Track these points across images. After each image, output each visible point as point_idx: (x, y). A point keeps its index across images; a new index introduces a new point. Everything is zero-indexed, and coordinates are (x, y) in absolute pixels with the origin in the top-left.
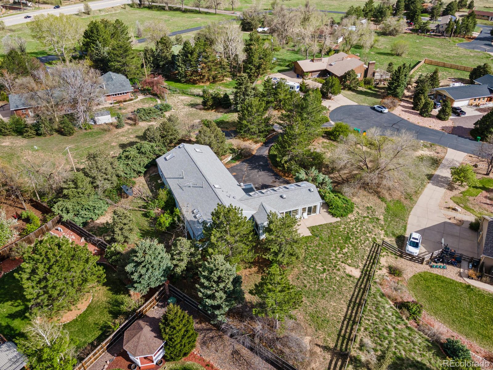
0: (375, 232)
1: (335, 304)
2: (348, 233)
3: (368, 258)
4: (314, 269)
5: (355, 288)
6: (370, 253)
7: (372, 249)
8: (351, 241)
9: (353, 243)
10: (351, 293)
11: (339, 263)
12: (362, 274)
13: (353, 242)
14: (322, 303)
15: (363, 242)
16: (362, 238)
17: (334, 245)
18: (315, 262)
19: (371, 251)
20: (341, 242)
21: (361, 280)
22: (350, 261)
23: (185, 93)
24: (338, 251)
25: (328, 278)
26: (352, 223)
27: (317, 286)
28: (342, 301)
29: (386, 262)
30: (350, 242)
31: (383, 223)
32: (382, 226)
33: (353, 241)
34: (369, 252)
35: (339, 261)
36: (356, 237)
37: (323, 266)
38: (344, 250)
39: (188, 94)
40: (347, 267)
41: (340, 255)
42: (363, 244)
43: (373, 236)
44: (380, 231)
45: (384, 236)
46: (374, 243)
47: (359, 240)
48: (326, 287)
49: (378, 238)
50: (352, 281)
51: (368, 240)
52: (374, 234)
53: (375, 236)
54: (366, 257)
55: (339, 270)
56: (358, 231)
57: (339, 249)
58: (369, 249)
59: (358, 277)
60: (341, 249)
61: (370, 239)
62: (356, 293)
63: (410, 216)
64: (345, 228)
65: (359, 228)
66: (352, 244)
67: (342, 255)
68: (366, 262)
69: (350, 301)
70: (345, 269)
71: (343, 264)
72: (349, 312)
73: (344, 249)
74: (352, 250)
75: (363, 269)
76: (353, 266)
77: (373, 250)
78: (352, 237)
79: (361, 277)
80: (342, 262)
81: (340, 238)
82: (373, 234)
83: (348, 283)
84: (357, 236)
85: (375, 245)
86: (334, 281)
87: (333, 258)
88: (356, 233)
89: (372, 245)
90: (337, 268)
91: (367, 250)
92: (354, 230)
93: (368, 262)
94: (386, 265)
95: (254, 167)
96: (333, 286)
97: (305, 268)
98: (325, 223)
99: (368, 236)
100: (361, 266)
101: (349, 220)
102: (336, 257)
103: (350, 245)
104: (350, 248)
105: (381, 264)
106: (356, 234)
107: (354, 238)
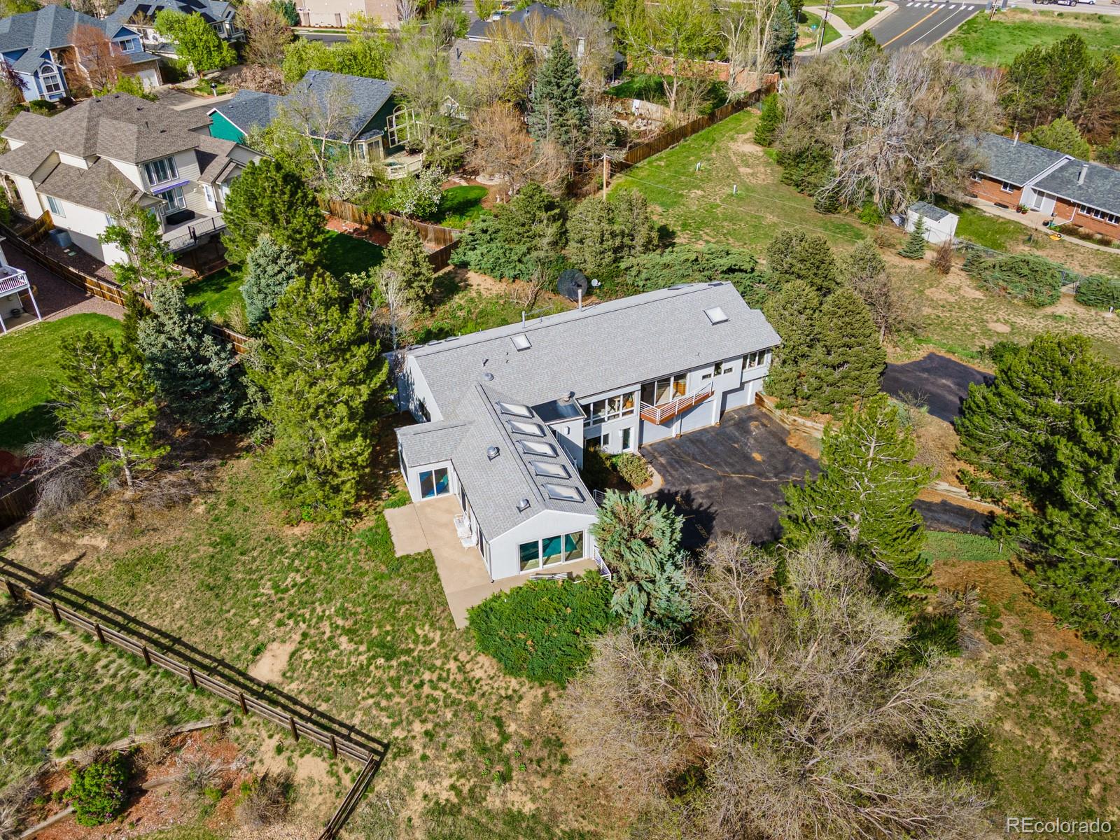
0: (437, 758)
1: (177, 606)
2: (409, 652)
3: (322, 715)
4: (290, 568)
5: (215, 660)
6: (341, 724)
7: (359, 733)
8: (381, 661)
9: (372, 668)
10: (201, 647)
11: (303, 626)
12: (259, 684)
13: (376, 668)
14: (189, 581)
15: (384, 703)
16: (397, 699)
17: (359, 610)
18: (308, 568)
19: (351, 729)
20: (375, 632)
21: (241, 680)
22: (307, 656)
24: (340, 622)
25: (259, 599)
26: (452, 665)
27: (240, 576)
28: (181, 623)
29: (310, 778)
30: (374, 657)
31: (493, 801)
32: (475, 797)
33: (382, 669)
34: (348, 722)
35: (309, 626)
36: (399, 679)
38: (344, 639)
40: (290, 647)
41: (328, 630)
42: (377, 704)
43: (417, 746)
44: (447, 783)
45: (425, 796)
46: (386, 747)
47: (389, 690)
48: (235, 594)
49: (412, 767)
50: (239, 656)
51: (394, 725)
52: (428, 753)
53: (418, 756)
54: (323, 707)
55: (281, 624)
56: (426, 689)
57: (348, 624)
58: (356, 721)
59: (254, 672)
60: (350, 632)
61: (398, 733)
64: (427, 642)
65: (438, 694)
66: (369, 664)
67: (328, 634)
68: (303, 706)
69: (178, 641)
70: (284, 642)
71: (298, 637)
72: (146, 632)
73: (351, 640)
74: (349, 663)
75: (280, 693)
76: (290, 664)
77: (353, 735)
78: (394, 663)
79: (252, 680)
80: (305, 635)
81: (388, 628)
82: (425, 747)
83: (236, 645)
84: (404, 683)
85: (380, 748)
86: (248, 614)
87: (319, 610)
88: (417, 681)
89: (373, 734)
90: (287, 621)
91: (353, 715)
92: (427, 676)
93: (304, 712)
94: (300, 776)
96: (233, 611)
97: (293, 550)
98: (447, 591)
99: (410, 723)
100: (291, 688)
101: (463, 656)
102: (320, 619)
103: (363, 658)
104: (353, 659)
105: (302, 756)
106: (410, 682)
107: (393, 673)
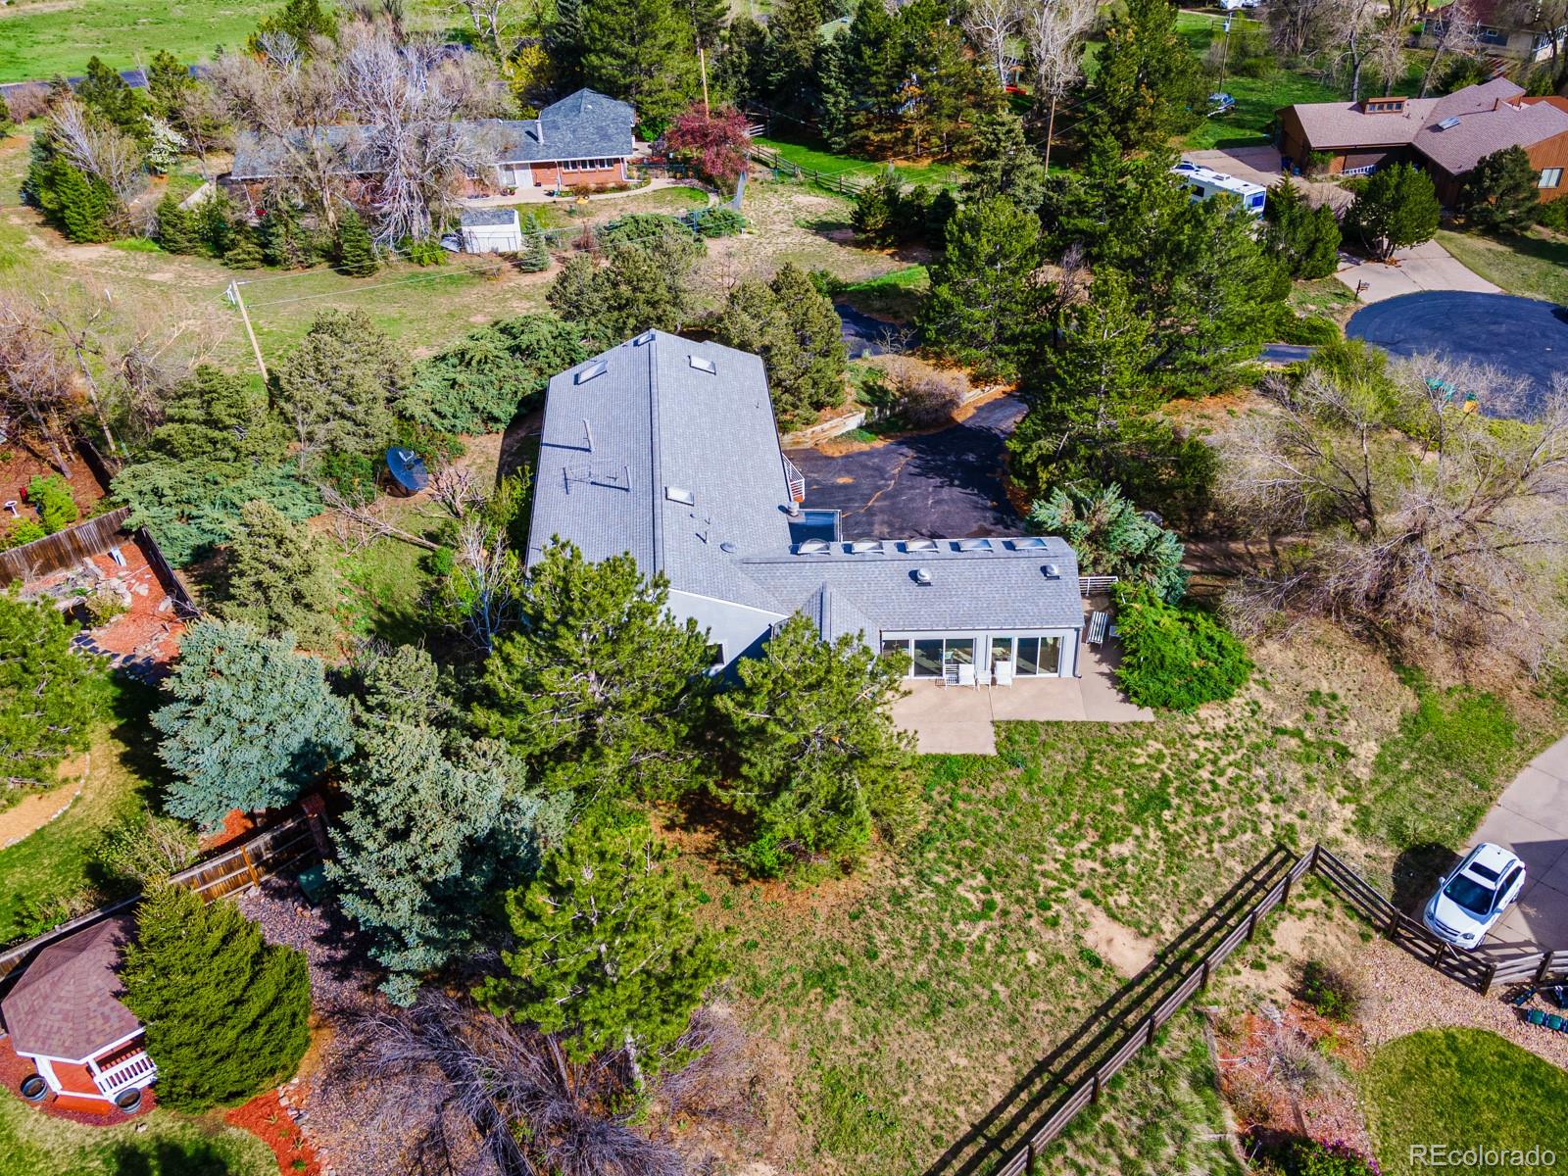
0: (1305, 803)
1: (963, 1062)
2: (1165, 780)
3: (1220, 904)
4: (944, 892)
5: (1094, 1018)
6: (1240, 886)
7: (1256, 870)
8: (1167, 815)
9: (1172, 828)
10: (1064, 1035)
11: (1069, 893)
12: (1153, 968)
13: (1175, 821)
14: (906, 1039)
15: (1225, 831)
16: (1224, 816)
17: (1074, 817)
18: (959, 866)
19: (1247, 877)
20: (1119, 809)
21: (1139, 989)
22: (1124, 900)
23: (821, 187)
24: (1084, 845)
25: (988, 946)
26: (1201, 744)
27: (922, 967)
28: (1001, 1059)
29: (1303, 941)
30: (1158, 819)
31: (1363, 773)
32: (1355, 787)
33: (1179, 817)
34: (1236, 880)
35: (1073, 886)
36: (1197, 805)
37: (986, 891)
38: (1113, 848)
39: (830, 190)
40: (1099, 919)
41: (1089, 864)
42: (1222, 839)
43: (1287, 818)
44: (1335, 806)
45: (1347, 831)
46: (1281, 847)
47: (1208, 820)
48: (962, 981)
49: (1309, 832)
50: (1093, 986)
51: (1255, 830)
52: (1298, 808)
53: (1298, 822)
54: (1209, 900)
55: (1054, 923)
56: (1222, 782)
57: (1092, 836)
58: (1239, 869)
59: (1132, 973)
60: (1104, 839)
61: (1267, 829)
62: (1085, 1039)
63: (1524, 775)
64: (1159, 757)
65: (1231, 772)
66: (1165, 830)
67: (1097, 866)
68: (1202, 921)
69: (1041, 1067)
70: (1086, 925)
71: (1086, 905)
72: (1012, 1110)
73: (1119, 841)
74: (1154, 853)
75: (1174, 946)
76: (1128, 924)
77: (1258, 877)
78: (1175, 801)
79: (1143, 976)
80: (1085, 895)
81: (1120, 792)
82: (1290, 811)
83: (1071, 986)
84: (1206, 801)
85: (1281, 855)
86: (1011, 966)
87: (1051, 866)
88: (1208, 787)
89: (1262, 856)
90: (1050, 914)
91: (1230, 870)
92: (1205, 774)
93: (1212, 922)
94: (1300, 954)
95: (932, 469)
96: (996, 986)
97: (905, 882)
98: (1081, 717)
99: (1259, 814)
100: (1170, 930)
101: (1195, 729)
102: (1066, 867)
103: (1153, 834)
104: (1150, 846)
105: (1272, 943)
106: (1205, 794)
107: (1187, 808)
